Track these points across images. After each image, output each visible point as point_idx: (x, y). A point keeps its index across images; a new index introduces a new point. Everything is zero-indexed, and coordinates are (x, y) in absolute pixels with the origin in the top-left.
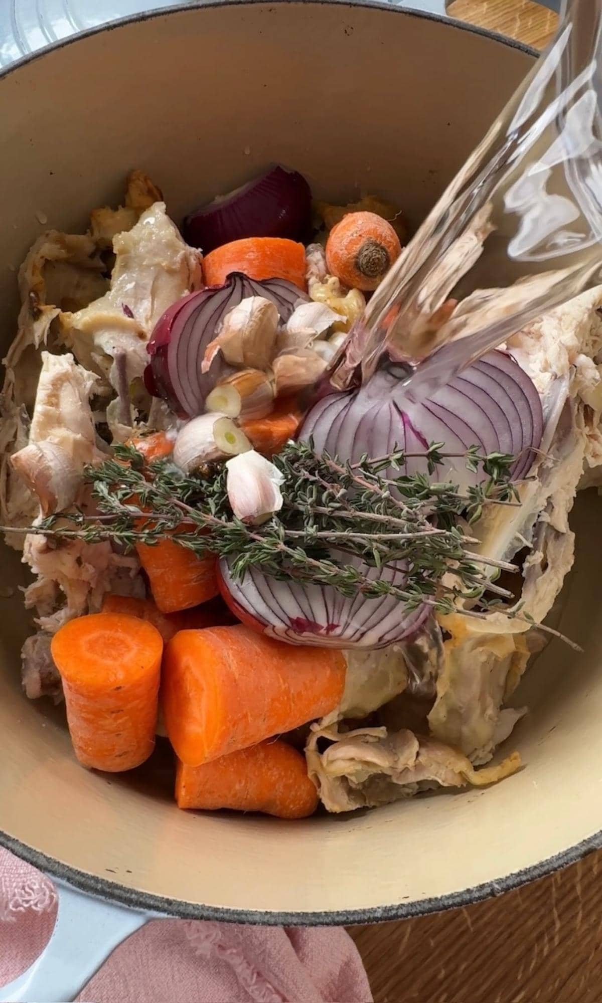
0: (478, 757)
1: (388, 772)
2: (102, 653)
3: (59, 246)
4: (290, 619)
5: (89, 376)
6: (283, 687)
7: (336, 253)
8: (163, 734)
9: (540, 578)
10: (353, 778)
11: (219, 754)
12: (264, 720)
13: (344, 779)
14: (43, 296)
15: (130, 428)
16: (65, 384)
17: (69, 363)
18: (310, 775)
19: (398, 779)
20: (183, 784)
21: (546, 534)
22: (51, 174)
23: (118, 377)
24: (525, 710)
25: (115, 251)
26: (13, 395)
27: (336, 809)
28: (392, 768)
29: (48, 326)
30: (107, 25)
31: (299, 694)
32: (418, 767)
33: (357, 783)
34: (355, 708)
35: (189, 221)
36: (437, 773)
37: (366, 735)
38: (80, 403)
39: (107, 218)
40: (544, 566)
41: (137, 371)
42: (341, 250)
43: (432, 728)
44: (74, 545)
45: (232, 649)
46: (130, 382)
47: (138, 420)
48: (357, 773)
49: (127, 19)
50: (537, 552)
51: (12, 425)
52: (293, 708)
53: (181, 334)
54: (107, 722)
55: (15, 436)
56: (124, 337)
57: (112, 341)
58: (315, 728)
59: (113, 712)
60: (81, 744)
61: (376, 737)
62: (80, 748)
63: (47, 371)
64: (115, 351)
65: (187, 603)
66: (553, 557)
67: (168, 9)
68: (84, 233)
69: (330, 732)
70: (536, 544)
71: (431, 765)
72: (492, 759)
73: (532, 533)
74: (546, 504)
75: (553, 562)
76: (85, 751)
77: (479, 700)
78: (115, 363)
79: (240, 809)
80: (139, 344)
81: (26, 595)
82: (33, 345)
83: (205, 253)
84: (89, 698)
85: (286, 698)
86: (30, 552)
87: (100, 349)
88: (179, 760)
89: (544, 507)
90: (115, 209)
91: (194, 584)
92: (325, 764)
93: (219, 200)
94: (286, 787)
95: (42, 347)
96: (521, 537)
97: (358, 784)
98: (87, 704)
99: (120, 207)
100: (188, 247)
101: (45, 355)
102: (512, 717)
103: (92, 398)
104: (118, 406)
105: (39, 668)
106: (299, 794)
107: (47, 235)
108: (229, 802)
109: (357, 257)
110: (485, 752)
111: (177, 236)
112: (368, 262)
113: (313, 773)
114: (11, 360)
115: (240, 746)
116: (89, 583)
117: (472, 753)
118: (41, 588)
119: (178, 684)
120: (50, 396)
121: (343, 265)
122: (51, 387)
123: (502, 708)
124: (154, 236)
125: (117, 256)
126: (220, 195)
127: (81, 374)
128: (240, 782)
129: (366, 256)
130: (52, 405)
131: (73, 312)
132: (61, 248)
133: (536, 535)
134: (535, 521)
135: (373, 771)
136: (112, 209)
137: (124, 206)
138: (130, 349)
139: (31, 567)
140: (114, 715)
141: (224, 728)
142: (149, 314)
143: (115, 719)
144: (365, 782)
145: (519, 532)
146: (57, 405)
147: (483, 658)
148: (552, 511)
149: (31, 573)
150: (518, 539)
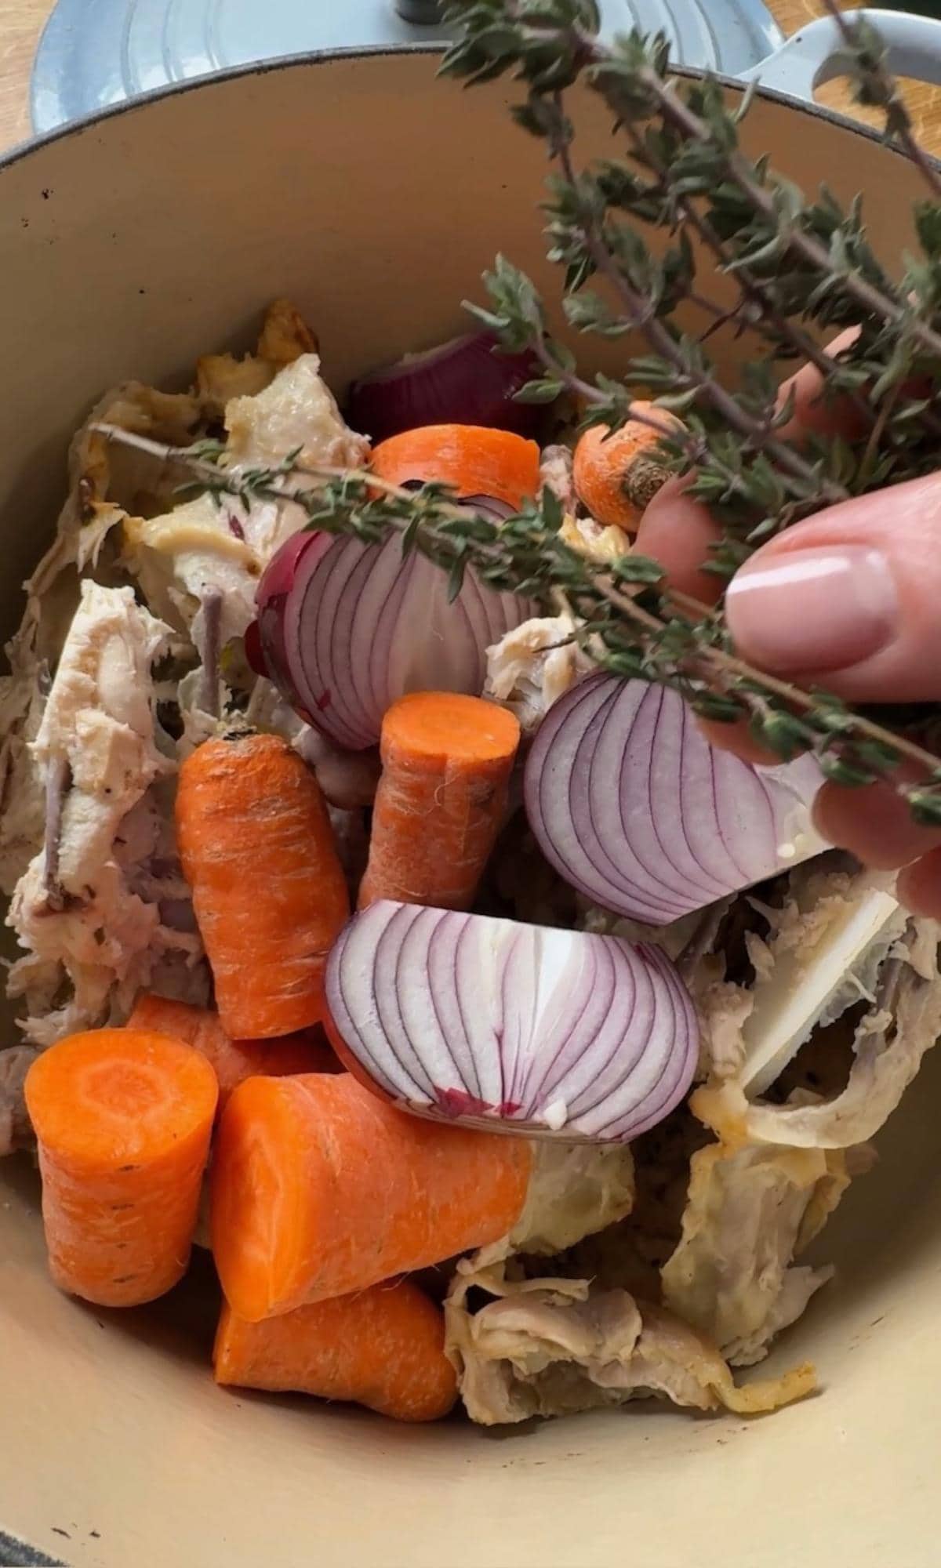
0: (741, 1351)
1: (583, 1362)
2: (111, 1101)
3: (138, 408)
4: (437, 1090)
5: (156, 627)
6: (418, 1195)
7: (592, 464)
8: (205, 1244)
9: (883, 1056)
10: (522, 1366)
11: (293, 1305)
12: (379, 1251)
13: (506, 1364)
14: (102, 486)
15: (213, 719)
16: (113, 638)
17: (125, 603)
18: (448, 1350)
19: (599, 1375)
20: (227, 1346)
21: (900, 978)
22: (142, 292)
23: (205, 635)
24: (830, 1272)
25: (227, 427)
26: (34, 641)
27: (487, 1418)
28: (592, 1356)
29: (103, 536)
30: (257, 65)
31: (445, 1209)
32: (637, 1363)
33: (526, 1373)
34: (539, 1240)
35: (357, 389)
36: (669, 1378)
37: (551, 1292)
38: (134, 672)
39: (223, 370)
40: (891, 1033)
41: (236, 627)
42: (601, 460)
43: (666, 1292)
44: (92, 909)
45: (335, 1121)
46: (223, 645)
47: (231, 707)
48: (530, 1357)
49: (291, 59)
50: (882, 1011)
51: (24, 691)
52: (431, 1232)
53: (311, 579)
54: (106, 1222)
55: (27, 709)
56: (223, 569)
57: (202, 574)
58: (465, 1268)
59: (114, 1208)
60: (58, 1252)
61: (569, 1297)
62: (57, 1258)
63: (87, 611)
64: (205, 591)
65: (270, 1029)
66: (908, 1019)
67: (360, 50)
68: (186, 391)
69: (491, 1277)
70: (880, 995)
71: (661, 1363)
72: (765, 1358)
73: (876, 978)
74: (905, 929)
75: (906, 1028)
76: (64, 1266)
77: (754, 1252)
78: (202, 609)
79: (320, 1395)
80: (247, 583)
81: (12, 974)
82: (74, 565)
83: (374, 443)
84: (77, 1179)
85: (420, 1214)
86: (18, 911)
87: (180, 583)
88: (226, 1301)
89: (900, 935)
90: (239, 358)
91: (287, 997)
92: (475, 1334)
93: (410, 360)
94: (405, 1367)
95: (88, 572)
96: (858, 983)
97: (530, 1375)
98: (71, 1188)
99: (247, 355)
100: (348, 432)
101: (88, 586)
102: (808, 1281)
103: (157, 663)
104: (200, 681)
105: (11, 1107)
106: (424, 1381)
107: (123, 389)
108: (304, 1383)
109: (625, 475)
110: (755, 1346)
111: (332, 413)
112: (643, 485)
113: (453, 1348)
114: (37, 585)
115: (332, 1294)
116: (113, 971)
117: (733, 1343)
118: (38, 966)
119: (239, 1168)
120: (84, 655)
121: (602, 483)
122: (88, 640)
123: (790, 1266)
124: (294, 407)
125: (230, 435)
126: (413, 352)
127: (144, 623)
128: (325, 1352)
129: (640, 474)
130: (86, 670)
131: (147, 519)
132: (143, 413)
133: (883, 980)
134: (883, 957)
135: (556, 1356)
136: (234, 357)
137: (254, 355)
138: (231, 589)
139: (18, 936)
140: (116, 1212)
141: (305, 1262)
142: (271, 535)
143: (118, 1220)
144: (542, 1372)
145: (855, 973)
146: (94, 672)
147: (770, 1182)
148: (914, 942)
149: (17, 946)
150: (851, 986)
